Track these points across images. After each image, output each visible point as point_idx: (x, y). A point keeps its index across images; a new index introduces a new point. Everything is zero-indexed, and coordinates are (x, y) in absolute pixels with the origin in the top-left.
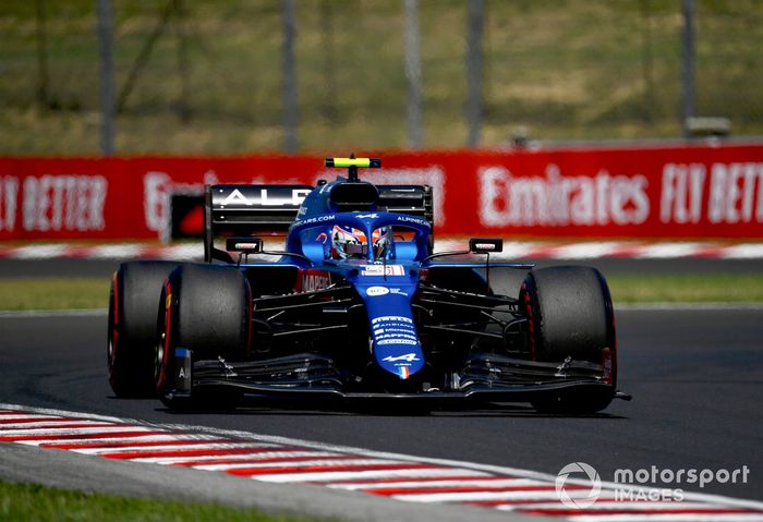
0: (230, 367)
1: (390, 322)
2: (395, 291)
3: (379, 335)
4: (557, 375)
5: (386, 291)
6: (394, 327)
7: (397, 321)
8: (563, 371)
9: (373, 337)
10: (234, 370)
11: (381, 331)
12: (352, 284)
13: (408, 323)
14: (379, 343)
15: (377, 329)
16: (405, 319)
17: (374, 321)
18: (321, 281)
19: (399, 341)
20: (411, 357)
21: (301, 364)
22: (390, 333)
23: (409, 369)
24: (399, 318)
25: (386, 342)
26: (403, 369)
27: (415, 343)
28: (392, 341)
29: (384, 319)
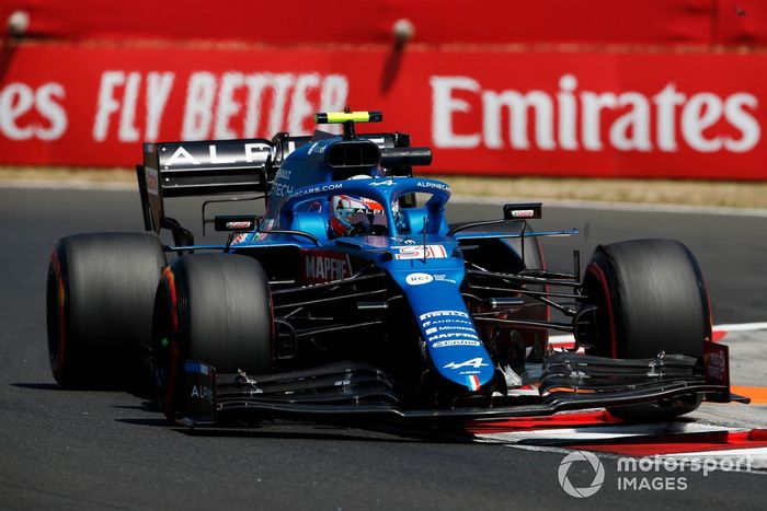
0: (253, 382)
1: (442, 317)
2: (441, 278)
3: (432, 335)
4: (650, 375)
5: (430, 278)
6: (450, 324)
7: (450, 317)
8: (657, 368)
9: (425, 338)
10: (259, 385)
11: (434, 330)
12: (387, 271)
13: (465, 319)
14: (435, 345)
15: (428, 327)
16: (460, 314)
17: (423, 317)
18: (335, 265)
19: (458, 342)
20: (478, 362)
21: (342, 376)
22: (446, 332)
23: (478, 378)
24: (453, 313)
25: (443, 343)
26: (472, 378)
27: (478, 344)
28: (451, 343)
29: (435, 314)
